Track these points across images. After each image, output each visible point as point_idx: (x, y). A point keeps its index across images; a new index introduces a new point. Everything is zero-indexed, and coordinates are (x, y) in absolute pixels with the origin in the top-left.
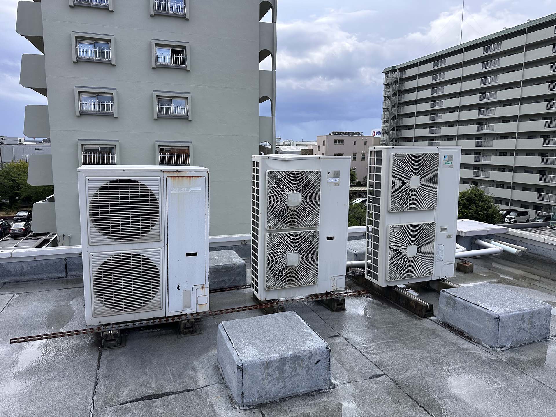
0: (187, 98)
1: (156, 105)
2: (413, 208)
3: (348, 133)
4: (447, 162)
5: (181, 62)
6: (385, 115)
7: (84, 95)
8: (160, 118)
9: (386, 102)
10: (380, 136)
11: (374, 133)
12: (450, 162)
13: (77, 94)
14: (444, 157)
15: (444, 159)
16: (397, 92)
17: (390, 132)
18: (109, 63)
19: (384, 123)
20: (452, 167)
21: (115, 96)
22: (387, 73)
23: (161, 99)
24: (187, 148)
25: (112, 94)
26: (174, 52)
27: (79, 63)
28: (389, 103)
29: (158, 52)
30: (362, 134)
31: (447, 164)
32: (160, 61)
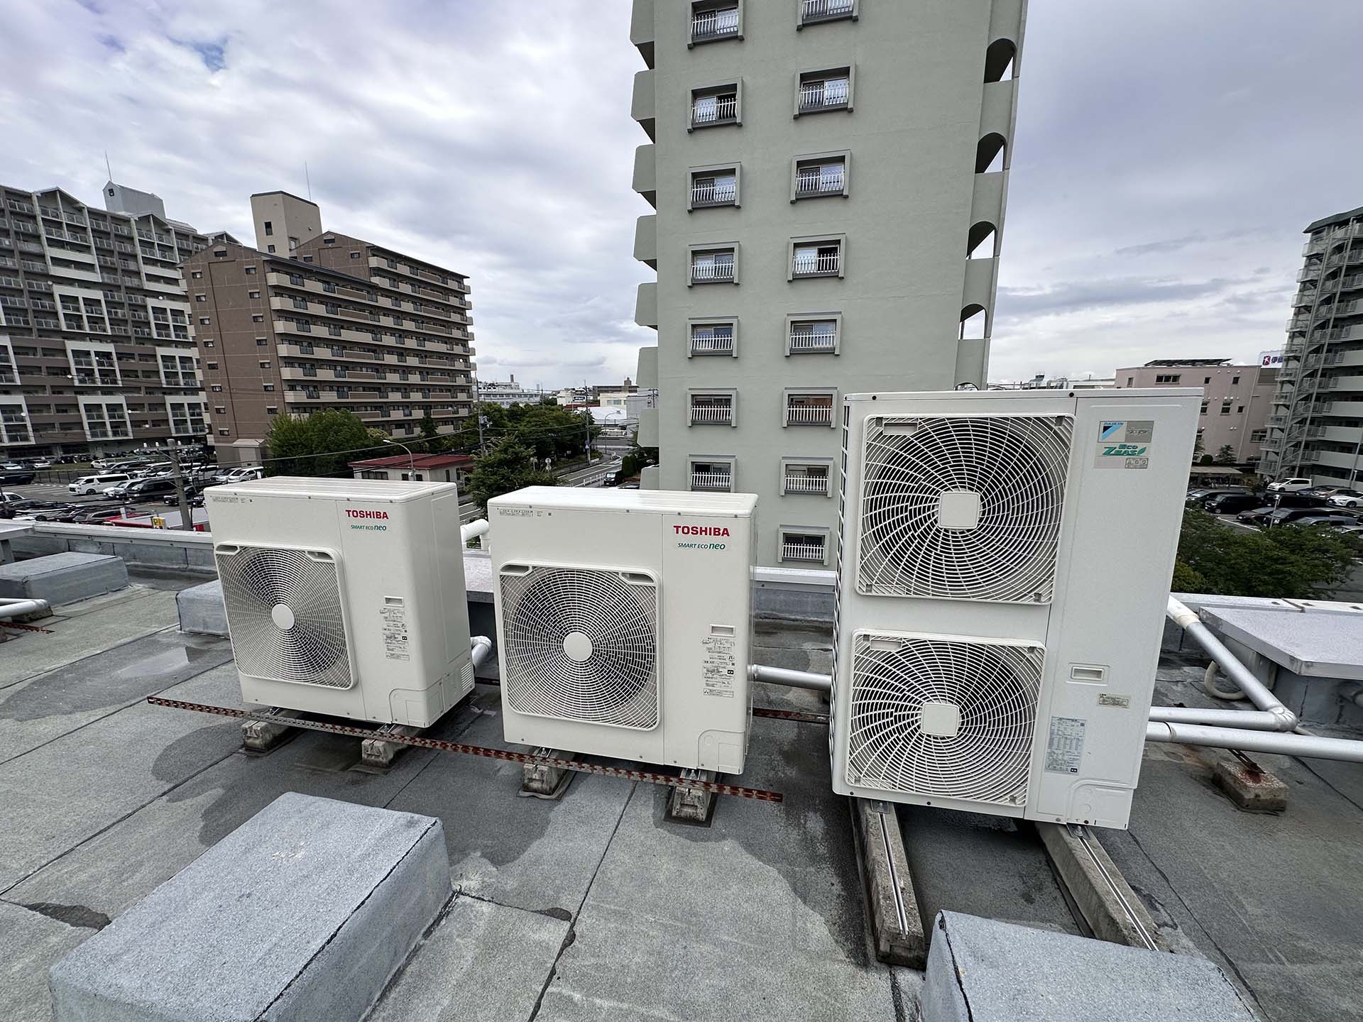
0: (835, 321)
1: (789, 336)
2: (948, 591)
3: (1193, 362)
4: (1117, 445)
5: (833, 265)
6: (1297, 320)
7: (699, 330)
8: (794, 353)
9: (1306, 293)
10: (1278, 365)
11: (1266, 360)
12: (1135, 447)
13: (690, 328)
14: (1106, 428)
15: (1104, 438)
16: (1341, 271)
17: (1308, 356)
18: (730, 282)
19: (1292, 336)
20: (1144, 466)
21: (735, 328)
22: (1316, 230)
23: (797, 326)
24: (830, 397)
25: (732, 324)
26: (821, 252)
27: (696, 287)
28: (1313, 296)
29: (798, 256)
30: (1228, 362)
31: (1118, 454)
32: (800, 270)
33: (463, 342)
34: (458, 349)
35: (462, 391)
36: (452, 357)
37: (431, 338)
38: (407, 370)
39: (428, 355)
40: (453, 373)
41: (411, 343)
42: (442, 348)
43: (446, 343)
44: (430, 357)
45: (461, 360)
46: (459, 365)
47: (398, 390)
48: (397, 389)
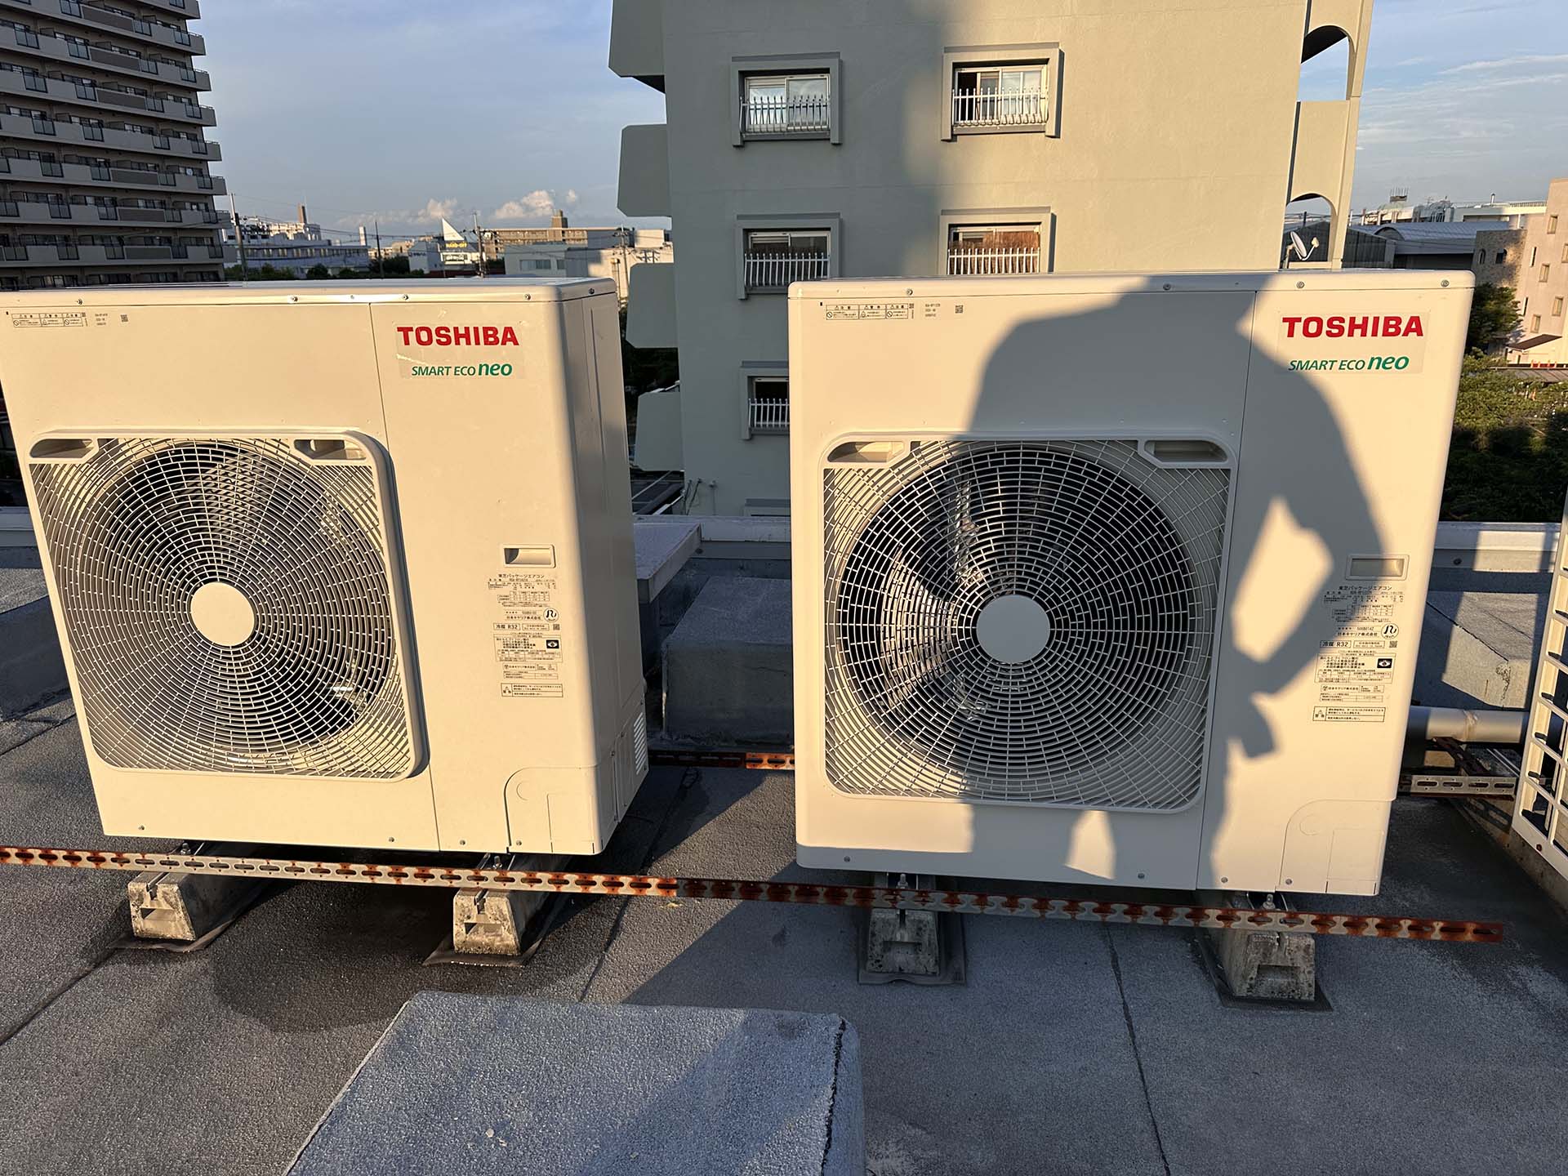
33: (191, 131)
34: (180, 147)
35: (199, 242)
36: (167, 163)
37: (118, 119)
38: (68, 195)
39: (113, 159)
40: (173, 200)
41: (70, 132)
42: (143, 142)
43: (151, 132)
44: (118, 164)
45: (189, 172)
46: (186, 182)
47: (48, 240)
48: (46, 237)
